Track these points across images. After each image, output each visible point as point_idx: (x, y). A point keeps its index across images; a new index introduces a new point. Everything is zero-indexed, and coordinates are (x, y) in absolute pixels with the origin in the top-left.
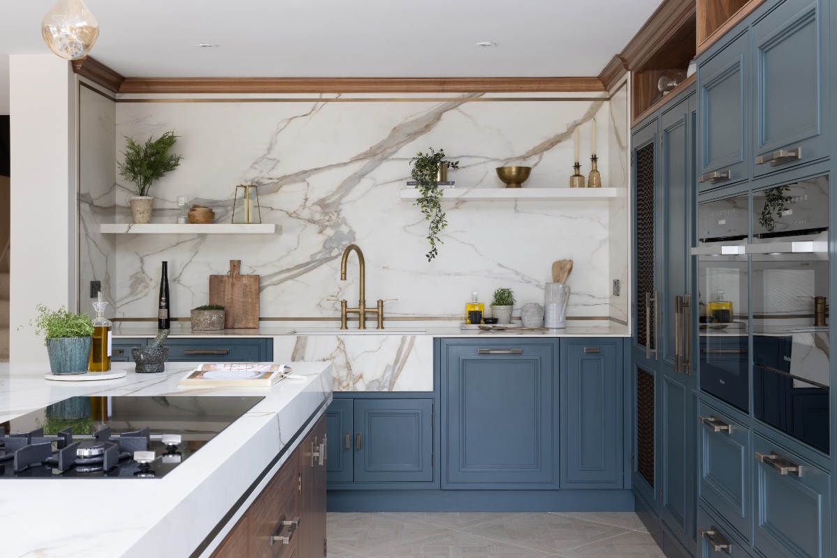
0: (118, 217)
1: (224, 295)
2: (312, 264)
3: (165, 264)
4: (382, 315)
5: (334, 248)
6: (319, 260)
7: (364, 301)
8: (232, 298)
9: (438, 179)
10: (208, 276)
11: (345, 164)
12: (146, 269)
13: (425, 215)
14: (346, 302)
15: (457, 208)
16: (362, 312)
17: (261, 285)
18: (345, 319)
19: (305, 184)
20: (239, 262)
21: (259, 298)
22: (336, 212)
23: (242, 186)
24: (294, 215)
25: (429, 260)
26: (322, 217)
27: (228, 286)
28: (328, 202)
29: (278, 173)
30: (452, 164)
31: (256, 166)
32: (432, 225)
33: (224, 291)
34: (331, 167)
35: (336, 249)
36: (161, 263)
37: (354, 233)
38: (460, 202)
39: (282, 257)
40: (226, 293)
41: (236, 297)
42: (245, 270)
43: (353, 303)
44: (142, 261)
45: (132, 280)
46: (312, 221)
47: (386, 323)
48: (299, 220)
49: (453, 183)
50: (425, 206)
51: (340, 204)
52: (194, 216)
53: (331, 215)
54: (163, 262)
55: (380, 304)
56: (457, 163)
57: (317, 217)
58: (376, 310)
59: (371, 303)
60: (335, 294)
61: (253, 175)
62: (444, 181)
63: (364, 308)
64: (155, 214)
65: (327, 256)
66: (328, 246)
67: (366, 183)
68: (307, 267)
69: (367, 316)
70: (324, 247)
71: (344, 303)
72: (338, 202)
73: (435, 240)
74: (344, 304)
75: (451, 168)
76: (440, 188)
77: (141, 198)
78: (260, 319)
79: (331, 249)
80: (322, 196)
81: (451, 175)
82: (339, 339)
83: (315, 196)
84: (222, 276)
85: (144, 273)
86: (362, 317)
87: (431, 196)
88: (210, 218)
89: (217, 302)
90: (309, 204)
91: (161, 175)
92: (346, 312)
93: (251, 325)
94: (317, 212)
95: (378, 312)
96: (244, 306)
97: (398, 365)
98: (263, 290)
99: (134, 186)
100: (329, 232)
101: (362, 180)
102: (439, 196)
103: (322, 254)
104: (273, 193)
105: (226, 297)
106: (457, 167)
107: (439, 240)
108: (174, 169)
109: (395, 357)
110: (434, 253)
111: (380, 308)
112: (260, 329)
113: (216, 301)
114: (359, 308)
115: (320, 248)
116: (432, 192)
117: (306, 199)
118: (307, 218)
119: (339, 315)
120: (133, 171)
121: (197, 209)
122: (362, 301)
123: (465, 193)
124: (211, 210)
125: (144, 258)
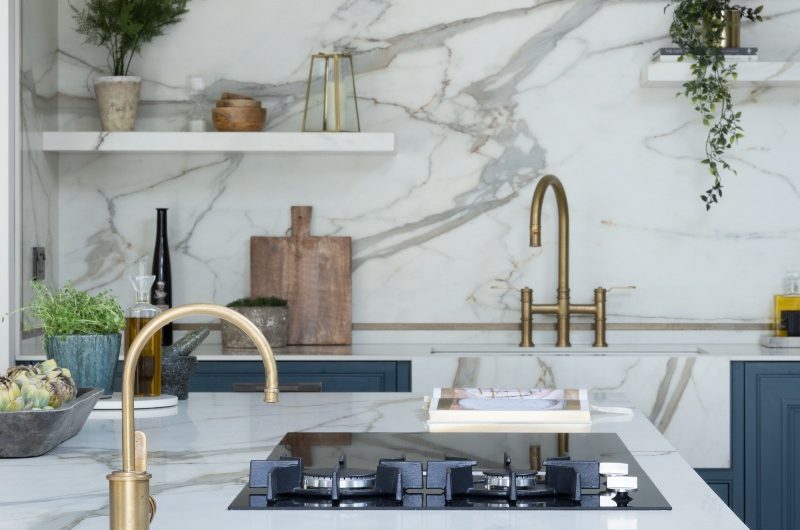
0: (62, 118)
1: (281, 277)
2: (458, 215)
3: (162, 214)
4: (604, 319)
5: (501, 183)
6: (472, 207)
7: (568, 291)
8: (296, 284)
9: (723, 44)
10: (249, 238)
11: (526, 11)
12: (120, 224)
13: (701, 115)
14: (531, 292)
15: (753, 101)
16: (563, 312)
17: (354, 258)
18: (526, 327)
19: (443, 51)
20: (309, 209)
21: (350, 283)
22: (506, 108)
23: (321, 55)
24: (420, 115)
25: (708, 207)
26: (478, 120)
27: (288, 261)
28: (491, 87)
29: (387, 29)
30: (750, 10)
31: (343, 14)
32: (713, 136)
33: (281, 269)
34: (496, 16)
35: (507, 185)
36: (156, 213)
37: (543, 151)
38: (760, 89)
39: (398, 200)
40: (284, 274)
41: (303, 279)
42: (320, 227)
43: (543, 295)
44: (111, 208)
45: (93, 247)
46: (457, 127)
47: (610, 335)
48: (432, 125)
49: (754, 51)
50: (699, 97)
51: (516, 92)
52: (227, 117)
53: (496, 114)
54: (159, 210)
55: (600, 296)
56: (759, 10)
57: (468, 118)
58: (592, 308)
59: (580, 295)
60: (504, 277)
61: (338, 32)
62: (734, 47)
63: (568, 304)
64: (143, 111)
65: (489, 198)
66: (490, 177)
67: (567, 49)
68: (447, 220)
69: (573, 320)
70: (482, 179)
71: (527, 295)
72: (511, 89)
73: (719, 166)
74: (527, 298)
75: (744, 19)
76: (729, 60)
77: (118, 78)
78: (354, 327)
79: (496, 185)
80: (479, 76)
81: (748, 35)
82: (542, 364)
83: (463, 77)
84: (276, 239)
85: (114, 231)
86: (563, 322)
87: (711, 78)
88: (258, 120)
89: (268, 292)
90: (451, 91)
91: (155, 32)
92: (532, 312)
93: (337, 339)
94: (467, 108)
95: (595, 314)
96: (322, 299)
97: (661, 415)
98: (357, 266)
99: (102, 55)
100: (493, 149)
101: (559, 43)
102: (730, 78)
103: (477, 194)
104: (380, 68)
105: (285, 282)
106: (759, 18)
107: (726, 166)
108: (179, 21)
109: (653, 399)
110: (715, 192)
111: (600, 305)
112: (353, 346)
113: (264, 288)
114: (558, 304)
115: (474, 181)
116: (715, 69)
117: (446, 83)
118: (448, 121)
119: (516, 318)
120: (101, 24)
121: (233, 101)
122: (563, 291)
123: (781, 71)
124: (259, 103)
125: (116, 202)
